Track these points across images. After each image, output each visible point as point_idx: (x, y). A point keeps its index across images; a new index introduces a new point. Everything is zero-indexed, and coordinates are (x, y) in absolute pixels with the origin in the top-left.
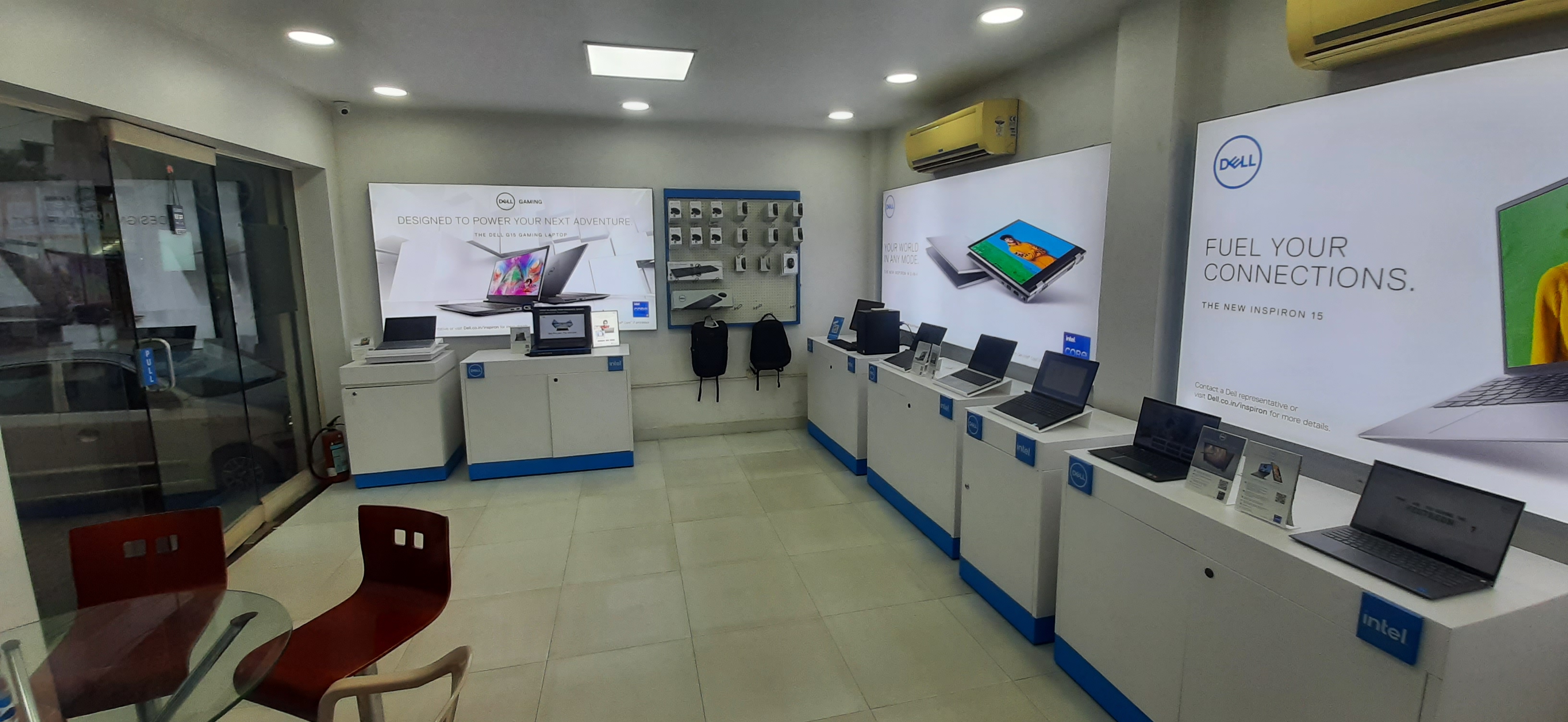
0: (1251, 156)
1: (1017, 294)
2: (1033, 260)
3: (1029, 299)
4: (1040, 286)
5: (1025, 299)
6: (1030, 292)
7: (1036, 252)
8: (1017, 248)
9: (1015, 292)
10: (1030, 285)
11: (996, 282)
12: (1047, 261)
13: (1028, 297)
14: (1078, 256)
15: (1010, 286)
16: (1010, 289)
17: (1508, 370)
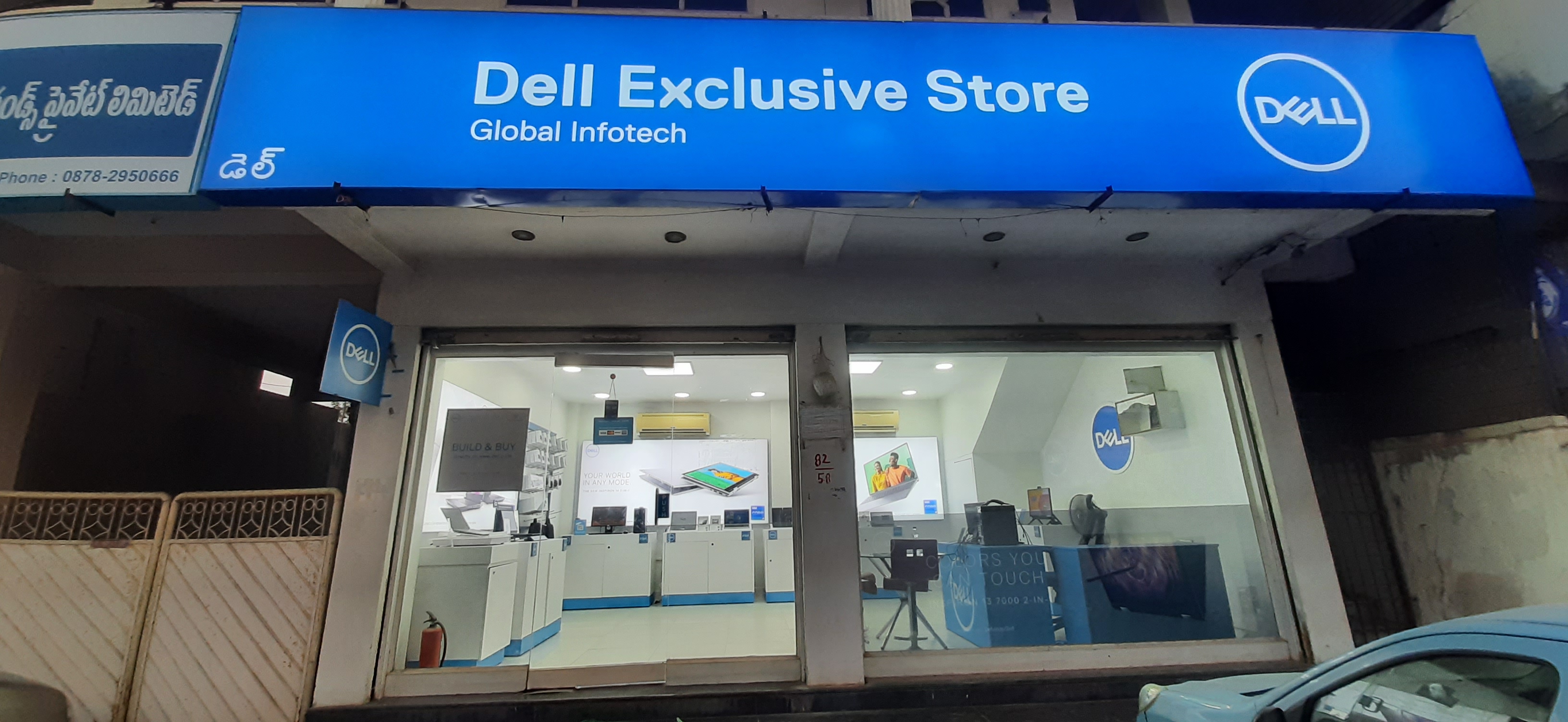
1: (721, 494)
2: (731, 479)
3: (729, 495)
4: (736, 489)
5: (727, 495)
6: (730, 492)
7: (732, 476)
8: (720, 474)
9: (720, 493)
10: (729, 489)
11: (706, 490)
12: (739, 479)
13: (728, 494)
14: (756, 477)
15: (715, 491)
16: (716, 492)
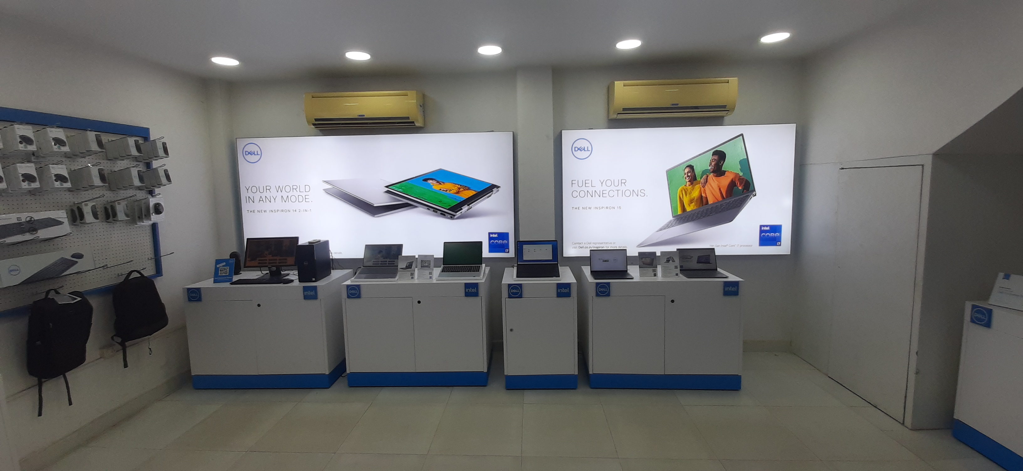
0: (588, 147)
1: (445, 215)
4: (465, 208)
5: (452, 217)
6: (456, 212)
7: (459, 189)
8: (440, 186)
9: (441, 214)
10: (457, 208)
11: (421, 209)
12: (470, 193)
14: (495, 190)
15: (435, 210)
17: (673, 217)
